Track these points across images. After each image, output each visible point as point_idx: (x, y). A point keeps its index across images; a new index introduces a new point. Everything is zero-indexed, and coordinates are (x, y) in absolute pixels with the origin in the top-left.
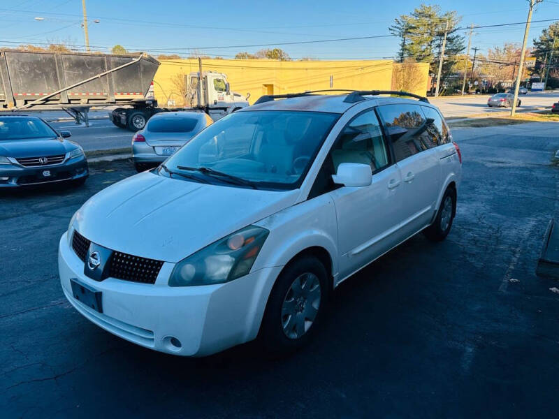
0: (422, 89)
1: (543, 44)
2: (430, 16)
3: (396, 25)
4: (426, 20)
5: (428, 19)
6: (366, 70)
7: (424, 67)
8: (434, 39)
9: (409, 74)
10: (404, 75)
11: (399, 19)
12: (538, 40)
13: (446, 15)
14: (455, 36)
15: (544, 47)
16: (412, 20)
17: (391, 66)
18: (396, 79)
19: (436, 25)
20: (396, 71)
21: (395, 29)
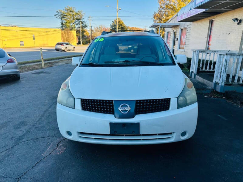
0: (75, 42)
1: (113, 26)
2: (72, 12)
3: (57, 14)
4: (71, 13)
5: (71, 12)
6: (48, 33)
7: (74, 33)
8: (75, 21)
9: (68, 35)
10: (66, 36)
11: (58, 11)
12: (112, 25)
13: (78, 12)
14: (83, 21)
15: (114, 27)
16: (65, 12)
17: (60, 32)
18: (63, 38)
19: (75, 15)
20: (62, 34)
21: (57, 15)
